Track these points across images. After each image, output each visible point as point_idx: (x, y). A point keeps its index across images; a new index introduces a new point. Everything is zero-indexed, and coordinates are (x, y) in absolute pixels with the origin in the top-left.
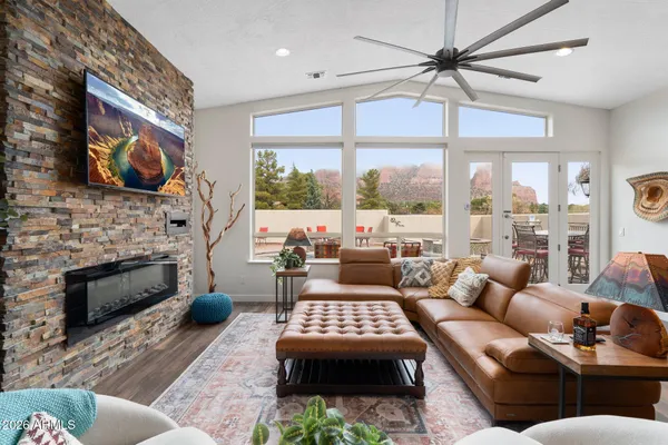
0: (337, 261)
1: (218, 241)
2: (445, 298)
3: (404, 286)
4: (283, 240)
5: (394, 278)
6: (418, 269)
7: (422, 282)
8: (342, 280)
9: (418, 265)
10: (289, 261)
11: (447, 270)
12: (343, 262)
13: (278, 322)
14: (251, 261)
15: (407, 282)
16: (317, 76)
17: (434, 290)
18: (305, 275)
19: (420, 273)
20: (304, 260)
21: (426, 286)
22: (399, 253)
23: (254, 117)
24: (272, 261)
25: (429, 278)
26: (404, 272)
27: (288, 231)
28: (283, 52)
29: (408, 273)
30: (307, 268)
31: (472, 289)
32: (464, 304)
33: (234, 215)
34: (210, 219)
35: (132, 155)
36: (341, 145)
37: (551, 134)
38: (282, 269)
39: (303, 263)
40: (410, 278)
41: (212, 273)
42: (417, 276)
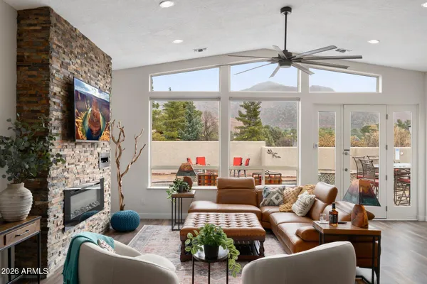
0: (215, 188)
1: (126, 172)
2: (289, 212)
3: (264, 205)
4: (176, 171)
5: (257, 199)
6: (274, 193)
7: (276, 202)
8: (219, 201)
9: (274, 190)
10: (180, 187)
11: (294, 194)
12: (220, 188)
13: (173, 230)
14: (149, 187)
15: (266, 202)
16: (200, 50)
17: (282, 206)
18: (192, 196)
19: (275, 196)
20: (191, 186)
21: (278, 205)
22: (263, 181)
23: (152, 76)
24: (168, 187)
25: (281, 199)
26: (264, 195)
27: (179, 164)
28: (178, 41)
29: (267, 196)
30: (193, 192)
31: (305, 205)
32: (299, 215)
33: (138, 152)
34: (120, 155)
35: (89, 121)
36: (219, 99)
37: (380, 91)
38: (175, 192)
39: (190, 189)
40: (268, 199)
41: (122, 196)
42: (273, 198)
